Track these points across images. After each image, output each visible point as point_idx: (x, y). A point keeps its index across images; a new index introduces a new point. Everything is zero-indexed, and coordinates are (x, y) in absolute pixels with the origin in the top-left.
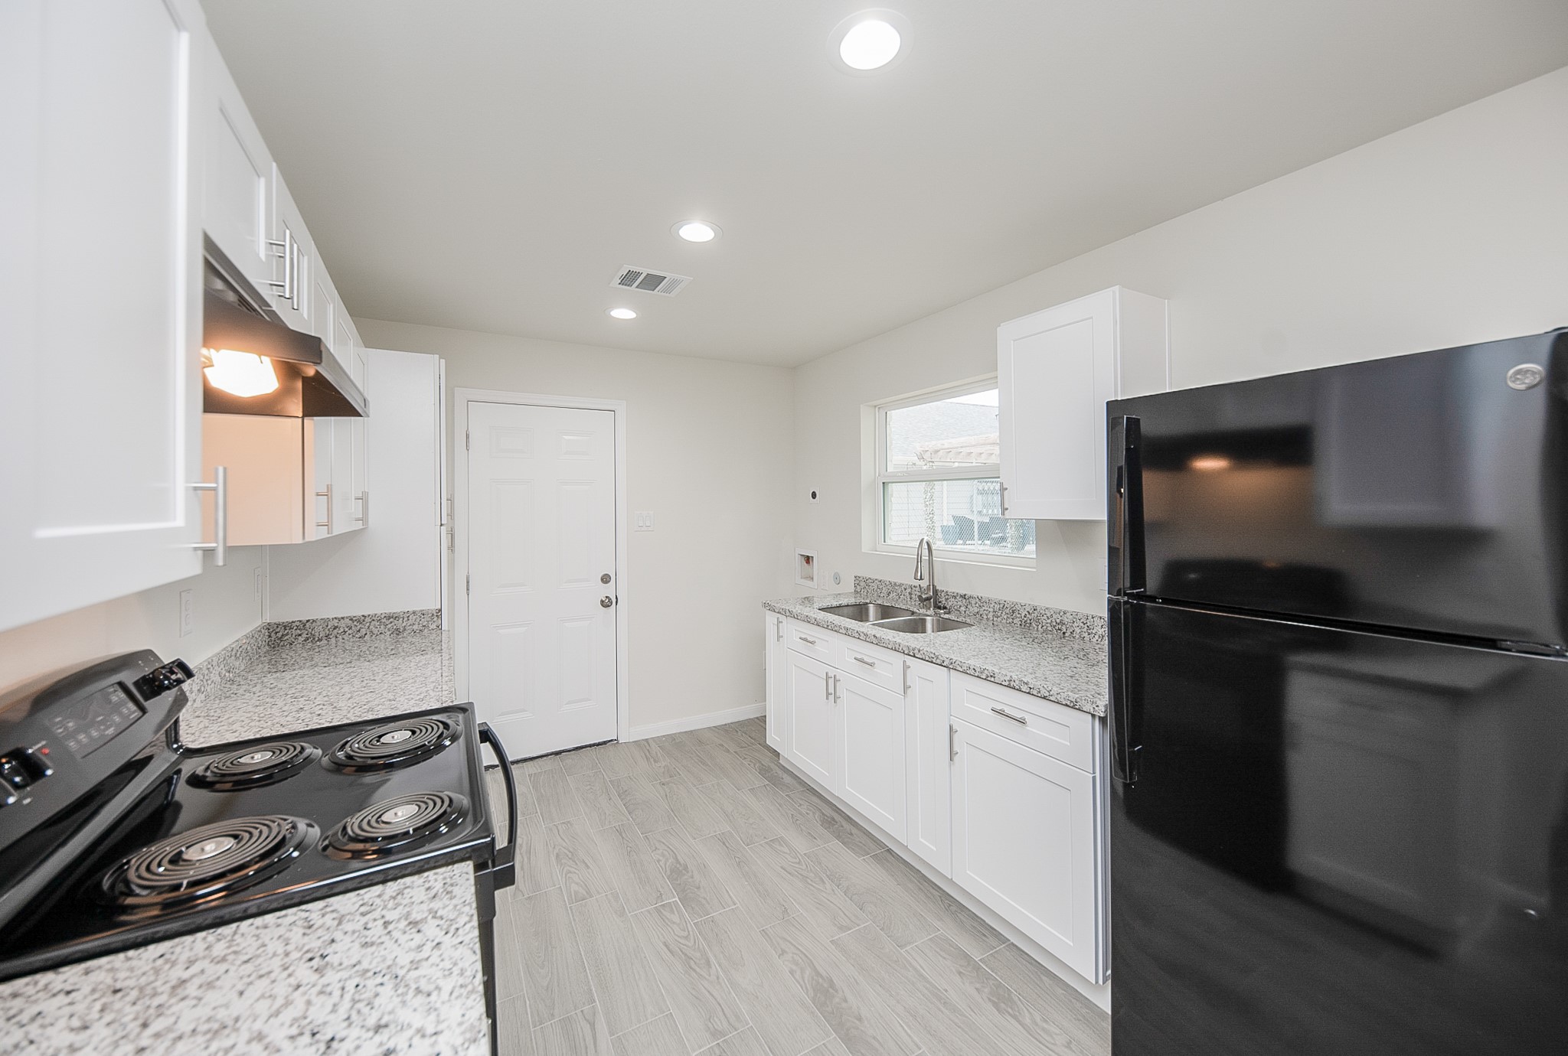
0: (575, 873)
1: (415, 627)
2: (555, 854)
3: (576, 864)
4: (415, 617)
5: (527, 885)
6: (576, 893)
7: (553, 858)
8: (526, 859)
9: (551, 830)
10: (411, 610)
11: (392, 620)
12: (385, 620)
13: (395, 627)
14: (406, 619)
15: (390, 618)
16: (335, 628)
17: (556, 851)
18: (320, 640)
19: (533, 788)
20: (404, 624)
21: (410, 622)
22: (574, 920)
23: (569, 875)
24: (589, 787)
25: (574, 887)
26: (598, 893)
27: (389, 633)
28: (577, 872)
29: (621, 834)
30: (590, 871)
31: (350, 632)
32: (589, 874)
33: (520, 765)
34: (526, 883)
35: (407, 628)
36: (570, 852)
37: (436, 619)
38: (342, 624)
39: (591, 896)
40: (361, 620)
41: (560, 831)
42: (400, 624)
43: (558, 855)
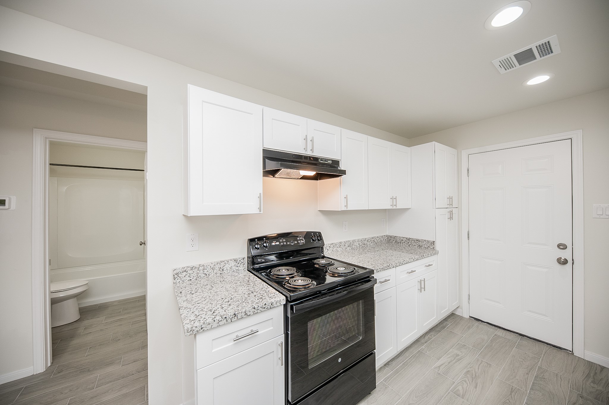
0: (467, 384)
1: (426, 246)
2: (468, 370)
3: (472, 382)
4: (425, 242)
5: (443, 369)
6: (458, 390)
7: (465, 370)
8: (454, 361)
9: (478, 360)
10: (424, 239)
11: (418, 241)
12: (415, 241)
13: (419, 244)
14: (422, 242)
15: (417, 241)
16: (402, 240)
17: (469, 369)
18: (399, 243)
19: (491, 340)
20: (422, 244)
21: (424, 244)
22: (445, 398)
23: (464, 382)
24: (521, 360)
25: (460, 388)
26: (467, 400)
27: (417, 246)
28: (469, 384)
29: (511, 392)
30: (475, 389)
31: (406, 242)
32: (473, 390)
33: (496, 328)
34: (444, 369)
35: (423, 246)
36: (476, 375)
37: (432, 245)
38: (404, 239)
39: (463, 398)
40: (409, 239)
41: (481, 365)
42: (420, 243)
43: (469, 371)
